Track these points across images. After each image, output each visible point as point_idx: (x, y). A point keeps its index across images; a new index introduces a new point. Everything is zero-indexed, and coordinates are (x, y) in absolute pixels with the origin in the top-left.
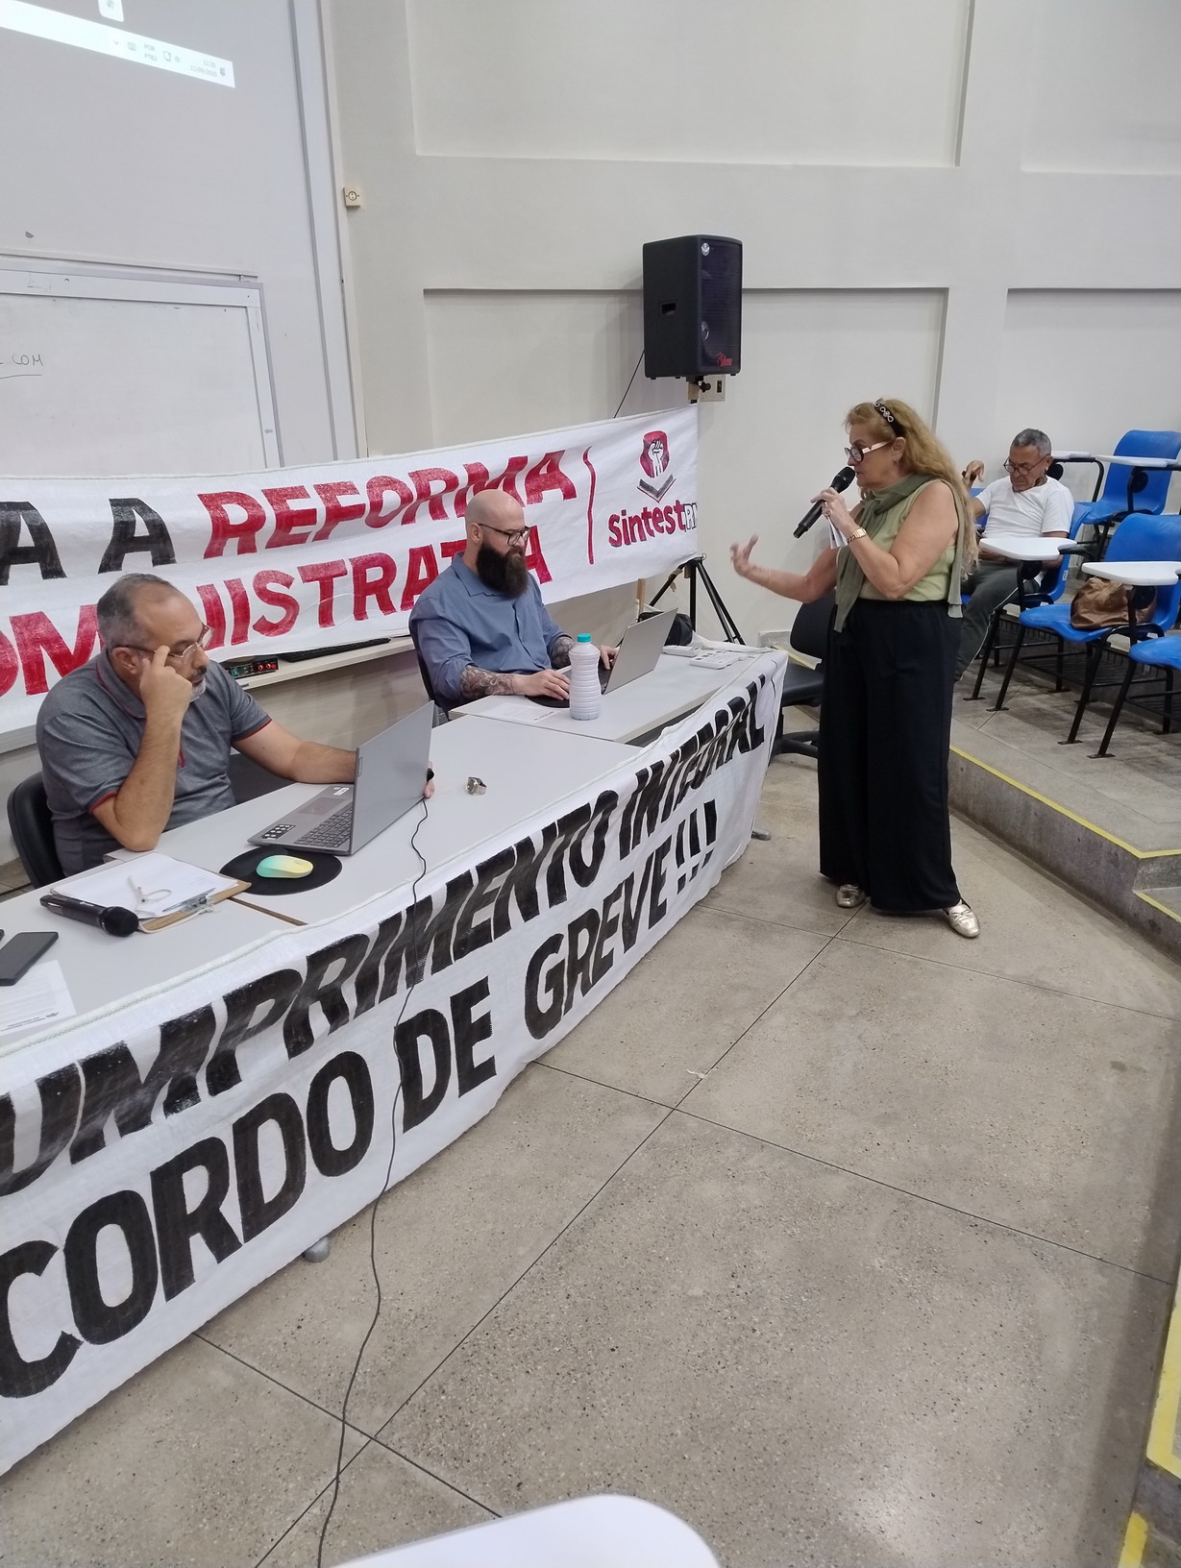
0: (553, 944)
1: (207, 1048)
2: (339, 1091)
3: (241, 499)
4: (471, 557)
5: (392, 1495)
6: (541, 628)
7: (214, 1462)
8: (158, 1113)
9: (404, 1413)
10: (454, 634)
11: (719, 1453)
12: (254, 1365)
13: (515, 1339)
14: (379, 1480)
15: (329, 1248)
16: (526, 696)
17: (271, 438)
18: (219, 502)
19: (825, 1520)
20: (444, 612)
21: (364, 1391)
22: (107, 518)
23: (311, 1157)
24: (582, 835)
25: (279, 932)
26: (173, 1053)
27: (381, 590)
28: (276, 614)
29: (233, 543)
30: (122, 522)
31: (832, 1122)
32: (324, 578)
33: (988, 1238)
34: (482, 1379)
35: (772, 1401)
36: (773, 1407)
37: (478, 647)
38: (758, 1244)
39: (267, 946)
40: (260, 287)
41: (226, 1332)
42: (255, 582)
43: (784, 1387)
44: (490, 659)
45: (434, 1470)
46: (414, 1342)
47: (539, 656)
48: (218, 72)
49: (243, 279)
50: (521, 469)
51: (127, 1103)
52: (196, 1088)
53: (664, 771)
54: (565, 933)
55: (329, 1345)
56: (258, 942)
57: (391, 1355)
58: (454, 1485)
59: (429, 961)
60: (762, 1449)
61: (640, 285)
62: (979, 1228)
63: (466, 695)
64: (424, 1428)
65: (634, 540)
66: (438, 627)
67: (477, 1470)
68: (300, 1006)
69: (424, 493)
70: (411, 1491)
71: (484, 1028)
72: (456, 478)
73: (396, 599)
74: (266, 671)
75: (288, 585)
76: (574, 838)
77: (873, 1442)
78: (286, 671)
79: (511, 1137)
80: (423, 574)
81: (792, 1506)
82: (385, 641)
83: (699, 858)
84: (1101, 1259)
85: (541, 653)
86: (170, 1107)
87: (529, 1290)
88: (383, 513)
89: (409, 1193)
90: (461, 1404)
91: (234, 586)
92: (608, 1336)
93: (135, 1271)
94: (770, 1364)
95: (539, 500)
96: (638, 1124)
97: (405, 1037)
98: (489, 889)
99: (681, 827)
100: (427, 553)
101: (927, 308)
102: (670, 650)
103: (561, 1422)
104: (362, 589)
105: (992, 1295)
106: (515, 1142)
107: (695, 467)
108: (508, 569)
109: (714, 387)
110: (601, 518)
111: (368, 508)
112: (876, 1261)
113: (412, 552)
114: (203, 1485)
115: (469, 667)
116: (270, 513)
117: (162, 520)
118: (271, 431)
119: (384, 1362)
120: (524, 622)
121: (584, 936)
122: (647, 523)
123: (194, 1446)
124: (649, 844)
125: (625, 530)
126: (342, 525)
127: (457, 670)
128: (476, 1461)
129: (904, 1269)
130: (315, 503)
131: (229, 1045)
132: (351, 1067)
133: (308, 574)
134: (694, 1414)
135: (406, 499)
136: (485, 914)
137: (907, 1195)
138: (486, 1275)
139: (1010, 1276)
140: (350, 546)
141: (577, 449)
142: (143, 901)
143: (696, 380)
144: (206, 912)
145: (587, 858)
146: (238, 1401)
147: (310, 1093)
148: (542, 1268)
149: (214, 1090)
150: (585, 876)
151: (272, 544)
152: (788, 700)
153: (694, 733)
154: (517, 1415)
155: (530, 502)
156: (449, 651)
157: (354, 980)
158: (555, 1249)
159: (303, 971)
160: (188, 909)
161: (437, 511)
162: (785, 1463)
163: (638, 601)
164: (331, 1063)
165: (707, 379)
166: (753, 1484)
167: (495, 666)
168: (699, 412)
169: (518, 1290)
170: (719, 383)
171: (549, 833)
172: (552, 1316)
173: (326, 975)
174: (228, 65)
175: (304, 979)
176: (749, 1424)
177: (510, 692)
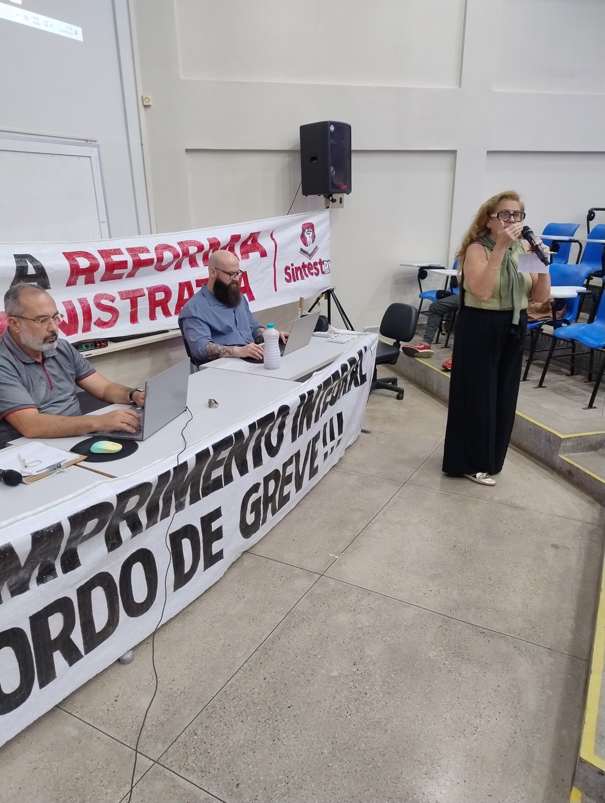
0: (255, 488)
1: (60, 547)
2: (138, 570)
3: (86, 255)
4: (210, 286)
5: (166, 794)
6: (249, 323)
7: (66, 779)
8: (33, 584)
9: (174, 747)
10: (202, 326)
11: (348, 762)
12: (90, 723)
13: (236, 703)
14: (159, 785)
15: (133, 656)
16: (242, 358)
17: (105, 227)
18: (74, 257)
19: (406, 798)
20: (196, 314)
21: (151, 735)
22: (13, 264)
23: (122, 606)
24: (271, 429)
25: (101, 482)
26: (40, 549)
27: (164, 304)
28: (106, 316)
29: (82, 278)
30: (21, 267)
31: (406, 579)
32: (133, 298)
33: (490, 639)
34: (217, 726)
35: (376, 732)
36: (377, 735)
37: (215, 333)
38: (368, 646)
39: (94, 489)
40: (98, 146)
41: (75, 705)
42: (94, 300)
43: (383, 724)
44: (222, 339)
45: (190, 779)
46: (179, 707)
47: (249, 338)
48: (74, 33)
49: (89, 142)
50: (237, 241)
51: (14, 579)
52: (55, 569)
53: (314, 395)
54: (262, 482)
55: (132, 710)
56: (88, 487)
57: (167, 714)
58: (201, 787)
59: (188, 498)
60: (371, 759)
61: (299, 148)
62: (485, 634)
63: (209, 358)
64: (185, 755)
65: (298, 279)
66: (194, 322)
67: (214, 778)
68: (114, 523)
69: (186, 253)
70: (177, 791)
71: (219, 534)
72: (203, 246)
73: (172, 309)
74: (101, 347)
75: (113, 301)
76: (267, 431)
77: (432, 753)
78: (112, 347)
79: (234, 593)
80: (186, 296)
81: (388, 791)
82: (166, 331)
83: (335, 442)
84: (550, 649)
85: (249, 336)
86: (40, 580)
87: (244, 676)
88: (164, 264)
89: (177, 625)
90: (206, 740)
91: (82, 302)
92: (287, 700)
93: (21, 673)
94: (375, 712)
95: (248, 257)
96: (303, 584)
97: (175, 539)
98: (220, 458)
99: (325, 426)
100: (188, 285)
101: (446, 160)
102: (317, 334)
103: (261, 748)
104: (154, 304)
105: (493, 670)
106: (236, 595)
107: (329, 241)
108: (229, 292)
109: (338, 201)
110: (280, 267)
111: (155, 261)
112: (431, 654)
113: (180, 284)
114: (59, 792)
115: (210, 343)
116: (102, 262)
117: (42, 266)
118: (105, 222)
119: (163, 718)
120: (240, 320)
121: (272, 484)
122: (305, 271)
123: (55, 770)
124: (307, 435)
125: (293, 274)
126: (142, 269)
127: (203, 344)
128: (213, 772)
129: (446, 657)
130: (127, 257)
131: (73, 545)
132: (145, 557)
133: (124, 295)
134: (334, 741)
135: (176, 256)
136: (218, 472)
137: (446, 617)
138: (220, 668)
139: (502, 659)
140: (146, 280)
141: (267, 231)
142: (26, 467)
143: (328, 196)
144: (61, 472)
145: (274, 442)
146: (81, 744)
147: (121, 572)
148: (250, 663)
149: (65, 571)
150: (273, 451)
151: (103, 279)
152: (379, 361)
153: (330, 375)
154: (237, 746)
155: (243, 258)
156: (200, 335)
157: (145, 508)
158: (258, 653)
159: (114, 503)
160: (50, 470)
161: (193, 263)
162: (384, 766)
163: (300, 309)
164: (133, 555)
165: (335, 196)
166: (367, 780)
167: (224, 342)
168: (331, 213)
169: (238, 676)
170: (341, 199)
171: (252, 427)
172: (256, 690)
173: (128, 505)
174: (79, 30)
175: (115, 507)
176: (364, 746)
177: (232, 356)
